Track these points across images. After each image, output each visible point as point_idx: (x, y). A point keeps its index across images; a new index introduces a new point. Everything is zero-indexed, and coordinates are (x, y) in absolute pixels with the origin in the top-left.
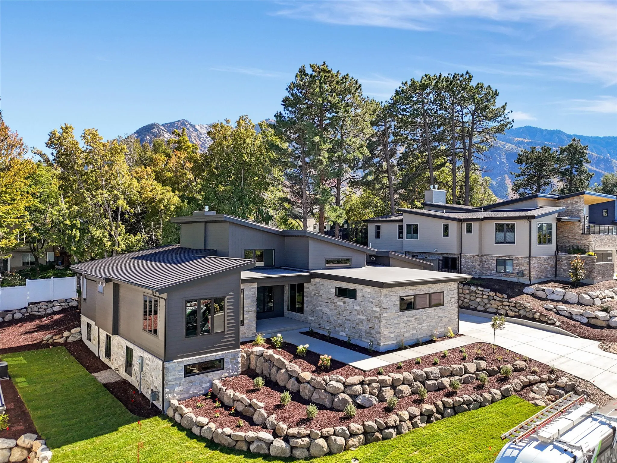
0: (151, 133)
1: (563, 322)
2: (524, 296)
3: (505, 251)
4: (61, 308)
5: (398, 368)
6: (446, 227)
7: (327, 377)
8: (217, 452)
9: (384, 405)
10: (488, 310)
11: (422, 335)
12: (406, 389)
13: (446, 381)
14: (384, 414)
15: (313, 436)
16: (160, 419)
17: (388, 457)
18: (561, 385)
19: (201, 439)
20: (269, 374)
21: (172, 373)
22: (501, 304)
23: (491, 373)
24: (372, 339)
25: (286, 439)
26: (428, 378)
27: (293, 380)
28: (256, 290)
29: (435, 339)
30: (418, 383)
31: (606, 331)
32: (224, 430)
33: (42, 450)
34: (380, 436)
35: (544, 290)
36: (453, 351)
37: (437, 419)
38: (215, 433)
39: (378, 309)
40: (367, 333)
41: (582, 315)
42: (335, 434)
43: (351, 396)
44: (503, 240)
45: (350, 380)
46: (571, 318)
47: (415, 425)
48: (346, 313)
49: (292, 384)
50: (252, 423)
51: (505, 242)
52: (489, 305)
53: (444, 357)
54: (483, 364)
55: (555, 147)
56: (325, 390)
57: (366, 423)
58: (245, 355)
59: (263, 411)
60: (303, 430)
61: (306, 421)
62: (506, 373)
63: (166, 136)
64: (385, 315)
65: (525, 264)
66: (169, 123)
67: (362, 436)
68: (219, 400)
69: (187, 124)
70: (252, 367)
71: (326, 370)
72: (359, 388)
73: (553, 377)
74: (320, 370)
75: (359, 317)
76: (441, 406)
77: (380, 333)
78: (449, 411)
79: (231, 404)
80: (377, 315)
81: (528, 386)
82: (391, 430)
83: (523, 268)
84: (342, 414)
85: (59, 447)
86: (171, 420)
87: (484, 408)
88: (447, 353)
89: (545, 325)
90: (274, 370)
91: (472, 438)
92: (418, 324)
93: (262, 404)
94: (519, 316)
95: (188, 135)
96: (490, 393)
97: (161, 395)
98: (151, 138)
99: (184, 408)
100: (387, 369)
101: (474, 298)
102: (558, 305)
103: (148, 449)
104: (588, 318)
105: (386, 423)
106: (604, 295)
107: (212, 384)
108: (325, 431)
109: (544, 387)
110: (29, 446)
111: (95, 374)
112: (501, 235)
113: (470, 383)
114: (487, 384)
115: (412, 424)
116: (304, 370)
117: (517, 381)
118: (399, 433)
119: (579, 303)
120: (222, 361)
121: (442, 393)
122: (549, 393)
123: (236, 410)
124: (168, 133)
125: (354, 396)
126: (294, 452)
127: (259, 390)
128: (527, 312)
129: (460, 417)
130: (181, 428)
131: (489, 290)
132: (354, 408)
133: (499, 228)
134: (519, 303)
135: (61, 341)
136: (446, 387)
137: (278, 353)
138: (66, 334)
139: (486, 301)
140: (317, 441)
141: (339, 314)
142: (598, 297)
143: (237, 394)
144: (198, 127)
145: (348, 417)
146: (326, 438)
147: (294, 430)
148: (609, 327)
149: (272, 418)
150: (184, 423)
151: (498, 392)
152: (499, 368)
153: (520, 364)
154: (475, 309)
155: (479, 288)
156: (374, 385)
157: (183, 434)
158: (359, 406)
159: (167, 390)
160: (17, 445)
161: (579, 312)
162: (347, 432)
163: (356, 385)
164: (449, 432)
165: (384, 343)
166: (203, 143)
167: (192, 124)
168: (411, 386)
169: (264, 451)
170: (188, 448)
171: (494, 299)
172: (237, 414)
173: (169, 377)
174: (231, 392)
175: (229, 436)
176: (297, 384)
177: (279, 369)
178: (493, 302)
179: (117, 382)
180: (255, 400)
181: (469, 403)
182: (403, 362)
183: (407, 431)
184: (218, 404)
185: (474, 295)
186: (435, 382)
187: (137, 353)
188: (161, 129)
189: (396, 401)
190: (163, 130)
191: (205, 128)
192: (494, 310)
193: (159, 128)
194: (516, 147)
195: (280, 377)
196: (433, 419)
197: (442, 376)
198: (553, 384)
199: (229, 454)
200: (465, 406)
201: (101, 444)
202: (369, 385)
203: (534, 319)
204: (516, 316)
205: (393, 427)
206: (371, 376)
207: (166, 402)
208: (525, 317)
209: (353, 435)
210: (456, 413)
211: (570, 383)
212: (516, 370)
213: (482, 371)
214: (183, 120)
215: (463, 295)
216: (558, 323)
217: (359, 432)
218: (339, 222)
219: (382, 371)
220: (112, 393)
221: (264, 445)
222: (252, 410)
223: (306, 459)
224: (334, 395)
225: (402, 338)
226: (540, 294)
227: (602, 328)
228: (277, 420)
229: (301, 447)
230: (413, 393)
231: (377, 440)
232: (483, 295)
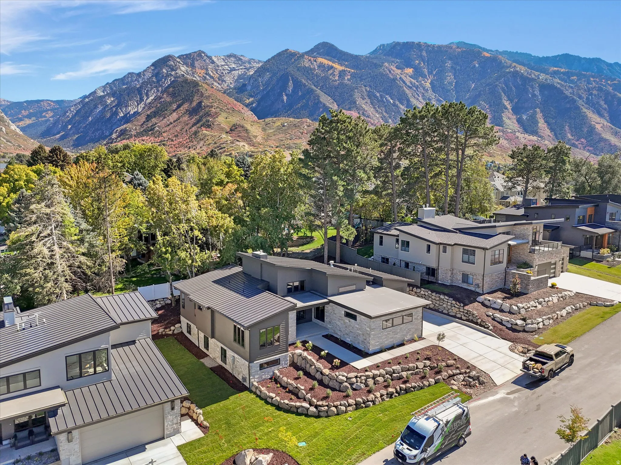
0: (167, 66)
1: (494, 327)
2: (476, 304)
3: (467, 268)
4: (161, 306)
5: (377, 367)
6: (429, 247)
7: (337, 373)
8: (282, 412)
9: (368, 389)
10: (450, 314)
11: (396, 342)
12: (380, 379)
13: (404, 374)
14: (367, 394)
15: (329, 406)
16: (249, 393)
17: (367, 417)
18: (471, 376)
19: (272, 405)
20: (305, 367)
21: (254, 369)
22: (458, 310)
23: (432, 368)
24: (365, 346)
25: (316, 407)
26: (394, 373)
27: (319, 373)
28: (295, 314)
29: (405, 343)
30: (388, 376)
31: (521, 335)
32: (285, 401)
33: (197, 409)
34: (364, 406)
35: (489, 300)
36: (412, 353)
37: (396, 396)
38: (280, 402)
39: (368, 329)
40: (362, 341)
41: (508, 322)
42: (340, 405)
43: (350, 384)
44: (467, 260)
45: (350, 375)
46: (501, 323)
47: (383, 400)
48: (351, 328)
49: (318, 376)
50: (298, 398)
51: (468, 262)
52: (451, 310)
53: (406, 358)
54: (428, 363)
55: (593, 78)
56: (336, 380)
57: (357, 399)
58: (291, 355)
59: (303, 392)
60: (324, 403)
61: (326, 398)
62: (441, 368)
63: (182, 68)
64: (372, 333)
65: (481, 280)
66: (185, 55)
67: (354, 406)
68: (280, 383)
69: (203, 55)
70: (295, 361)
71: (337, 368)
72: (354, 380)
73: (468, 371)
74: (334, 368)
75: (358, 331)
76: (399, 390)
77: (369, 343)
78: (403, 392)
79: (286, 386)
80: (368, 333)
81: (452, 376)
82: (370, 403)
83: (479, 282)
84: (344, 394)
85: (204, 408)
86: (255, 393)
87: (423, 390)
88: (408, 355)
89: (483, 328)
90: (308, 366)
91: (411, 407)
92: (394, 335)
93: (303, 388)
94: (468, 320)
95: (205, 68)
96: (428, 381)
97: (248, 380)
98: (167, 72)
99: (261, 387)
100: (371, 368)
101: (442, 304)
102: (495, 312)
103: (247, 410)
104: (512, 324)
105: (367, 399)
106: (528, 306)
107: (274, 373)
108: (335, 403)
109: (461, 377)
110: (188, 407)
111: (202, 360)
112: (466, 257)
113: (419, 374)
114: (428, 376)
115: (382, 399)
116: (325, 367)
117: (446, 373)
118: (374, 404)
119: (510, 312)
120: (279, 360)
121: (401, 381)
122: (463, 380)
123: (289, 389)
124: (185, 66)
125: (351, 384)
126: (320, 413)
127: (300, 378)
128: (473, 317)
129: (408, 396)
130: (261, 399)
131: (452, 299)
132: (351, 390)
133: (465, 252)
134: (470, 311)
135: (171, 333)
136: (404, 378)
137: (309, 355)
138: (172, 328)
139: (449, 307)
140: (331, 409)
141: (346, 327)
142: (523, 308)
143: (289, 380)
144: (215, 59)
145: (347, 396)
146: (336, 407)
147: (320, 403)
148: (524, 331)
149: (309, 396)
150: (262, 396)
151: (433, 380)
152: (437, 365)
153: (451, 362)
154: (442, 312)
155: (446, 297)
156: (363, 378)
157: (263, 402)
158: (354, 389)
159: (251, 377)
160: (183, 406)
161: (507, 320)
162: (347, 404)
163: (353, 378)
164: (400, 404)
165: (371, 349)
166: (220, 76)
167: (208, 55)
168: (384, 377)
169: (305, 412)
170: (267, 409)
171: (454, 306)
172: (290, 392)
173: (252, 371)
174: (285, 379)
175: (287, 404)
176: (321, 375)
177: (311, 366)
178: (453, 308)
179: (217, 367)
180: (299, 385)
181: (414, 388)
182: (380, 363)
183: (378, 403)
184: (279, 385)
185: (442, 301)
186: (398, 374)
187: (229, 353)
188: (177, 61)
189: (374, 387)
190: (179, 62)
191: (222, 60)
192: (454, 314)
193: (175, 60)
194: (551, 78)
195: (312, 371)
196: (393, 396)
197: (402, 371)
198: (467, 375)
199: (288, 413)
200: (412, 389)
201: (224, 406)
202: (360, 378)
203: (476, 323)
204: (466, 320)
205: (371, 401)
206: (361, 373)
207: (251, 384)
208: (472, 321)
209: (350, 405)
210: (407, 393)
211: (477, 375)
212: (448, 366)
213: (427, 367)
214: (199, 51)
215: (435, 301)
216: (491, 328)
217: (353, 404)
218: (350, 239)
219: (368, 369)
220: (217, 374)
221: (305, 410)
222: (298, 390)
223: (326, 417)
224: (341, 383)
225: (383, 345)
226: (487, 303)
227: (519, 331)
228: (311, 396)
229: (323, 411)
230: (385, 381)
231: (362, 407)
232: (448, 302)
